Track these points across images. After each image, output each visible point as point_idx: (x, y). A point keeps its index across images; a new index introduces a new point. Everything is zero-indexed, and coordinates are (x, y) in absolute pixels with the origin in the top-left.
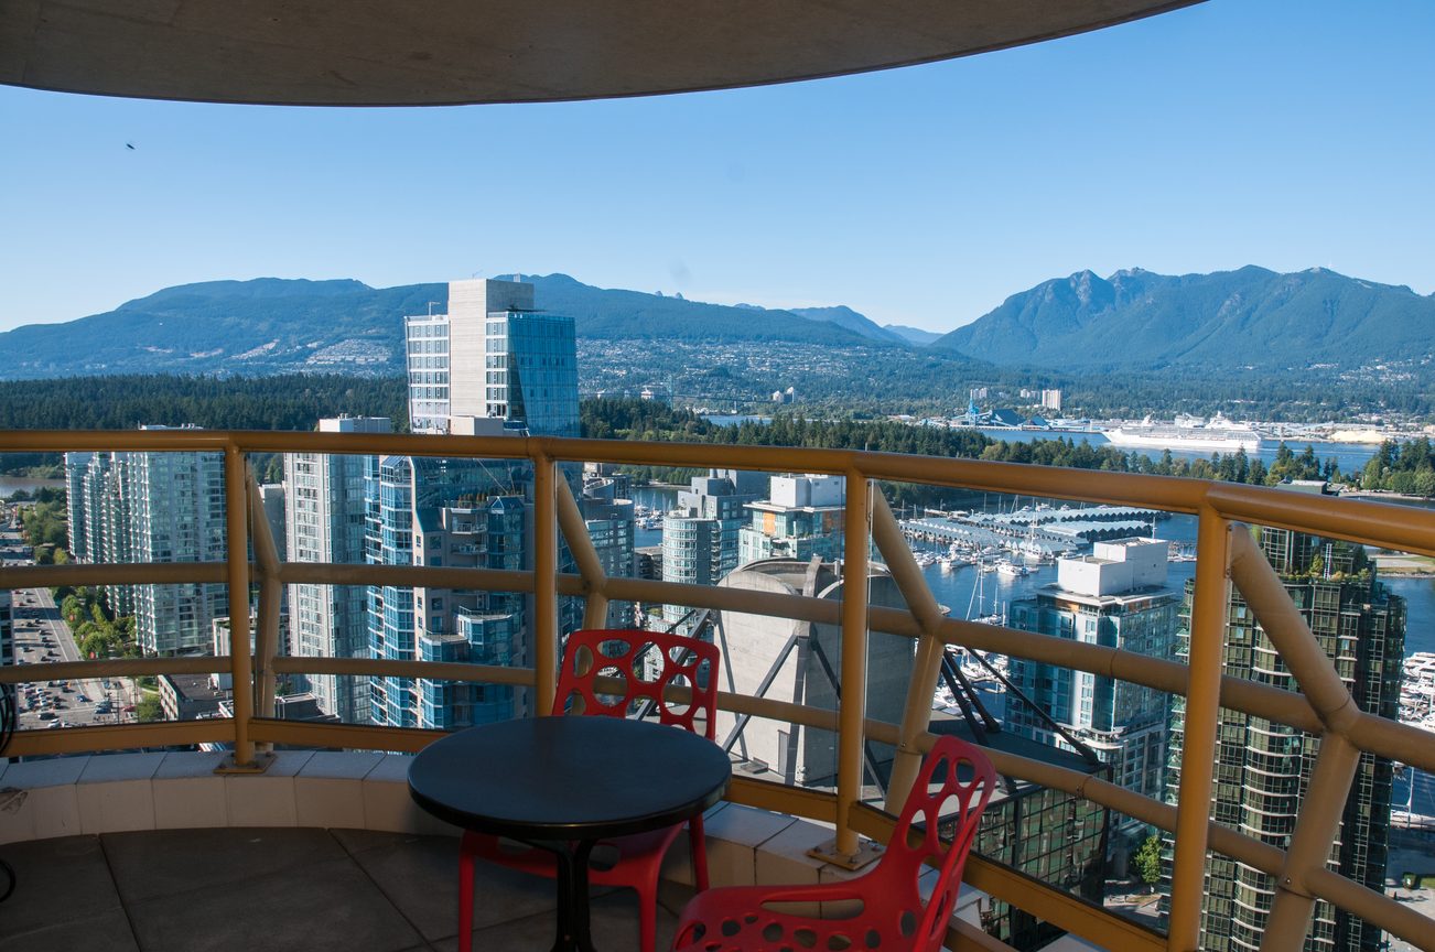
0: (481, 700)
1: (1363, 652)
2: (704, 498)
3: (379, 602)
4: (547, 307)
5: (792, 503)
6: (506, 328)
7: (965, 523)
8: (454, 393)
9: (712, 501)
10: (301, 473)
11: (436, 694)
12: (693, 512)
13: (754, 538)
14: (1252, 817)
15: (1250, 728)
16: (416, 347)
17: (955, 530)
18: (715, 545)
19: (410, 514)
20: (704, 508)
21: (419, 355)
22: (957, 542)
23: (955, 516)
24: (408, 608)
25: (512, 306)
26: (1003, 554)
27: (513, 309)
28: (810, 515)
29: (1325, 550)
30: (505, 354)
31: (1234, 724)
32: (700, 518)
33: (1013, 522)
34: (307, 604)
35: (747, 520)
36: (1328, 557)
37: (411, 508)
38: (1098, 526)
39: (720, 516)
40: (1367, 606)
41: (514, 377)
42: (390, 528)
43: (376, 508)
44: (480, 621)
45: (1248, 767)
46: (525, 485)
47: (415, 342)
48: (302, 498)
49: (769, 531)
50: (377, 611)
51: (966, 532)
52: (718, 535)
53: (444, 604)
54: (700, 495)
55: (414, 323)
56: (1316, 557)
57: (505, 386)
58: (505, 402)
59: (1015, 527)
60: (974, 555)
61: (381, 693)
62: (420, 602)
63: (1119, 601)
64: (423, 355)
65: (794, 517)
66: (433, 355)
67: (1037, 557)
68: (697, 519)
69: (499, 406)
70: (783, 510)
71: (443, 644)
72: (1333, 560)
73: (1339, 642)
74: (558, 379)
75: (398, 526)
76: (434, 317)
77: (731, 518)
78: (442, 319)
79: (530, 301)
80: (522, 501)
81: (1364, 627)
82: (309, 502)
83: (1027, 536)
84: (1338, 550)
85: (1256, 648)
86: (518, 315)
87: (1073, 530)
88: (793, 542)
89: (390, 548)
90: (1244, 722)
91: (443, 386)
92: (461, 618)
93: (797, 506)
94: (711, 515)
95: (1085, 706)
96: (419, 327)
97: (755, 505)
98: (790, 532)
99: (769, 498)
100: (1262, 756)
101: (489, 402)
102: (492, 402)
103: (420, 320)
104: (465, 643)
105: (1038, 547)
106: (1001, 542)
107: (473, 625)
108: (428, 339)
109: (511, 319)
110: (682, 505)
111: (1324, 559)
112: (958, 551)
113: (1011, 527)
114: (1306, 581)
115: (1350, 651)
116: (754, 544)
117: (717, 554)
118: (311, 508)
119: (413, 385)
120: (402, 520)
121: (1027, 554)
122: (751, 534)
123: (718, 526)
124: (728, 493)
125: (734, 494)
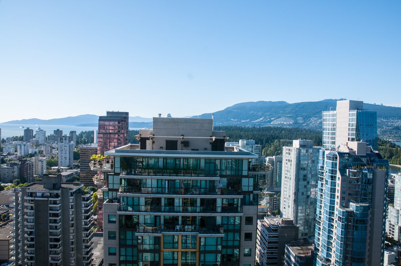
0: (356, 230)
3: (321, 195)
6: (356, 115)
8: (337, 134)
10: (287, 155)
11: (342, 226)
16: (325, 120)
19: (336, 170)
21: (326, 122)
24: (333, 199)
27: (358, 109)
30: (355, 122)
34: (286, 192)
37: (336, 168)
41: (357, 129)
42: (329, 174)
43: (322, 167)
44: (359, 205)
46: (374, 164)
47: (325, 119)
48: (287, 162)
50: (321, 198)
53: (345, 198)
55: (325, 113)
57: (355, 132)
58: (354, 137)
61: (320, 222)
62: (338, 197)
64: (328, 123)
66: (331, 123)
69: (352, 138)
71: (346, 211)
74: (371, 131)
75: (332, 174)
76: (331, 111)
78: (333, 112)
79: (362, 107)
80: (373, 169)
82: (289, 163)
86: (360, 111)
89: (328, 180)
91: (334, 132)
92: (351, 203)
96: (327, 114)
101: (349, 137)
102: (350, 137)
103: (327, 112)
104: (353, 212)
107: (356, 206)
108: (329, 118)
109: (357, 112)
118: (290, 165)
119: (324, 131)
120: (333, 172)
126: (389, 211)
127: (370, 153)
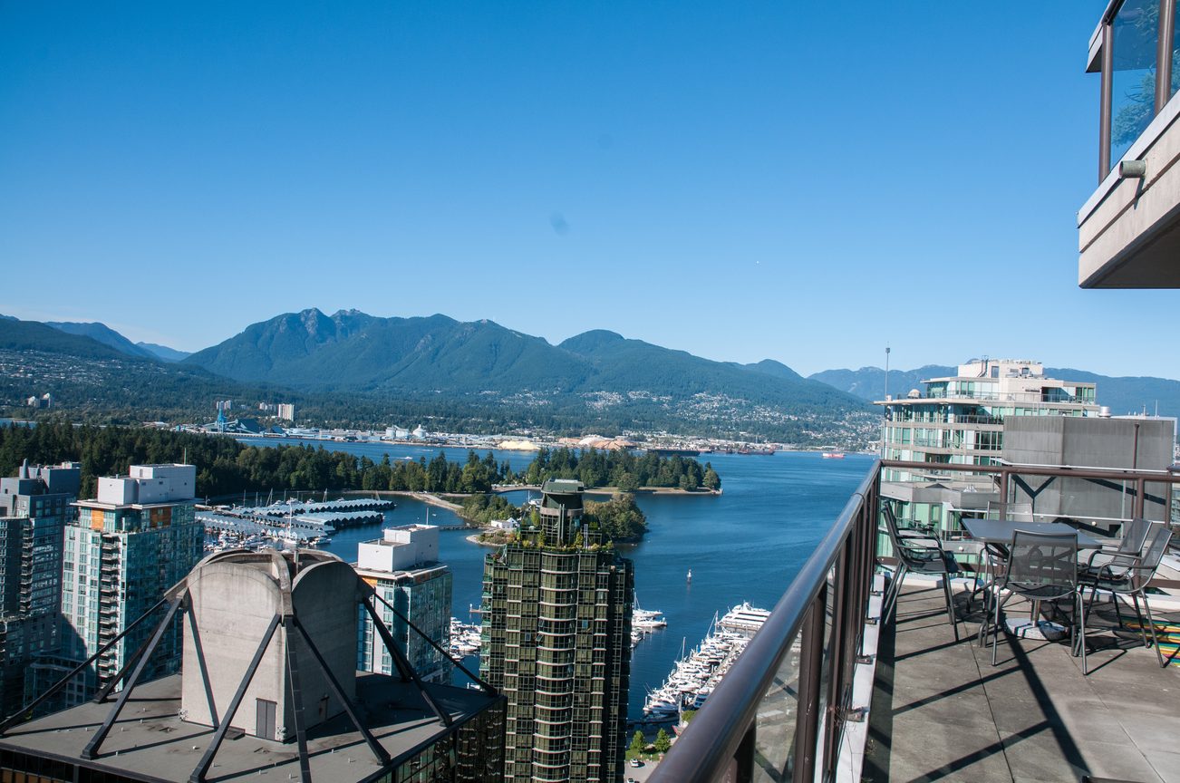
1: (611, 599)
2: (15, 497)
5: (121, 501)
7: (229, 515)
9: (25, 501)
13: (82, 534)
14: (543, 727)
15: (539, 662)
18: (26, 541)
20: (14, 507)
22: (224, 532)
23: (219, 510)
26: (265, 541)
28: (139, 511)
29: (583, 528)
31: (527, 660)
32: (10, 516)
33: (270, 514)
35: (74, 516)
36: (586, 533)
38: (340, 516)
39: (33, 514)
40: (613, 567)
45: (538, 691)
49: (98, 527)
51: (232, 524)
52: (30, 532)
54: (10, 496)
56: (578, 535)
59: (273, 518)
60: (242, 542)
63: (408, 574)
65: (122, 513)
67: (294, 542)
70: (113, 508)
72: (589, 536)
73: (597, 593)
77: (44, 516)
81: (611, 581)
83: (284, 525)
84: (592, 529)
85: (541, 602)
87: (321, 519)
88: (123, 536)
90: (534, 658)
93: (126, 503)
94: (23, 513)
95: (385, 660)
97: (82, 503)
98: (119, 526)
99: (96, 497)
100: (548, 681)
105: (295, 534)
106: (263, 531)
111: (583, 535)
112: (226, 541)
113: (269, 518)
114: (572, 551)
115: (604, 599)
116: (82, 538)
117: (30, 550)
121: (286, 540)
122: (78, 530)
123: (31, 523)
124: (41, 493)
125: (47, 493)
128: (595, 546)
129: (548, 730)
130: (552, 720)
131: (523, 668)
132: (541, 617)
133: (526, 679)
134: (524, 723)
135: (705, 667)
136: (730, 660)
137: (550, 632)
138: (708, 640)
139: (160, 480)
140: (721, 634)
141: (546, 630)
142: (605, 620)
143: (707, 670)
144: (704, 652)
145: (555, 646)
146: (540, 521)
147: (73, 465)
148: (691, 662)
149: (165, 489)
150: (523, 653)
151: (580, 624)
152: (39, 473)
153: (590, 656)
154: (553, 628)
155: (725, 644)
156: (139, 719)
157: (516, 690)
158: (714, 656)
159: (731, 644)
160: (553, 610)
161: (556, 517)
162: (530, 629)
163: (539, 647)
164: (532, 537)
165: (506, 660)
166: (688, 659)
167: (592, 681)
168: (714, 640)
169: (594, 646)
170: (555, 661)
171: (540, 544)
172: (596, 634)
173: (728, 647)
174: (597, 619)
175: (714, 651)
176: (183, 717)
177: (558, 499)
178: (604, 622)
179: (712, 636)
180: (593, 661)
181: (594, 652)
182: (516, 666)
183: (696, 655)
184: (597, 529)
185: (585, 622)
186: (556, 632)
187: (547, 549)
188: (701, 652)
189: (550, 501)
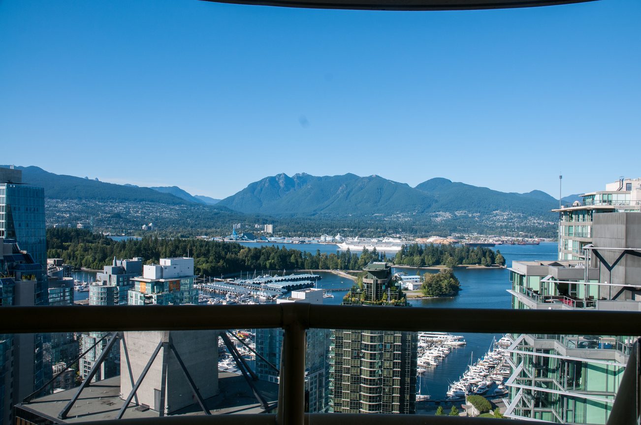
2: (110, 276)
4: (28, 182)
5: (154, 277)
6: (5, 192)
7: (233, 284)
9: (114, 277)
12: (105, 283)
13: (136, 294)
14: (365, 405)
15: (362, 368)
17: (228, 287)
18: (116, 298)
20: (110, 281)
22: (229, 293)
23: (228, 281)
25: (9, 181)
26: (250, 297)
28: (163, 283)
29: (387, 290)
30: (4, 205)
31: (355, 367)
32: (108, 286)
33: (254, 283)
35: (132, 286)
36: (389, 293)
38: (291, 284)
39: (118, 284)
41: (9, 217)
45: (362, 385)
46: (16, 272)
49: (143, 291)
51: (233, 288)
52: (117, 293)
54: (108, 275)
56: (384, 294)
57: (4, 221)
58: (4, 229)
59: (255, 285)
60: (237, 298)
65: (155, 284)
67: (265, 298)
68: (107, 286)
70: (150, 281)
72: (391, 294)
74: (34, 218)
77: (124, 285)
79: (19, 179)
80: (14, 280)
83: (260, 289)
84: (393, 290)
86: (13, 186)
87: (280, 286)
88: (155, 296)
90: (359, 366)
93: (156, 279)
94: (114, 284)
97: (136, 279)
98: (153, 291)
99: (142, 276)
100: (367, 379)
105: (265, 294)
106: (249, 292)
109: (8, 187)
110: (99, 279)
111: (387, 294)
112: (230, 297)
113: (253, 285)
114: (380, 303)
116: (136, 297)
121: (261, 297)
122: (134, 292)
123: (117, 289)
124: (123, 273)
125: (125, 273)
126: (83, 342)
127: (12, 254)
128: (393, 301)
129: (368, 407)
130: (370, 402)
131: (353, 371)
132: (363, 342)
133: (355, 378)
134: (354, 403)
135: (486, 369)
136: (501, 365)
137: (368, 350)
138: (489, 353)
139: (175, 266)
140: (497, 350)
141: (365, 350)
142: (400, 344)
143: (487, 371)
144: (486, 360)
145: (371, 359)
146: (363, 286)
147: (138, 259)
148: (478, 366)
149: (177, 270)
150: (353, 363)
151: (385, 346)
152: (122, 264)
153: (392, 365)
154: (369, 348)
155: (499, 356)
156: (99, 398)
157: (349, 383)
158: (492, 363)
159: (503, 355)
160: (369, 338)
161: (372, 284)
162: (357, 349)
163: (362, 359)
164: (358, 295)
165: (343, 366)
166: (476, 364)
167: (393, 380)
168: (493, 353)
169: (394, 359)
170: (371, 368)
171: (362, 300)
172: (395, 352)
173: (501, 358)
174: (395, 344)
175: (492, 360)
176: (121, 397)
177: (373, 273)
178: (399, 345)
179: (492, 351)
180: (394, 368)
181: (394, 363)
182: (349, 370)
183: (481, 362)
184: (396, 291)
185: (388, 345)
186: (371, 350)
187: (365, 303)
188: (484, 360)
189: (369, 274)
